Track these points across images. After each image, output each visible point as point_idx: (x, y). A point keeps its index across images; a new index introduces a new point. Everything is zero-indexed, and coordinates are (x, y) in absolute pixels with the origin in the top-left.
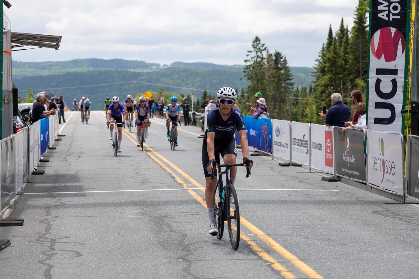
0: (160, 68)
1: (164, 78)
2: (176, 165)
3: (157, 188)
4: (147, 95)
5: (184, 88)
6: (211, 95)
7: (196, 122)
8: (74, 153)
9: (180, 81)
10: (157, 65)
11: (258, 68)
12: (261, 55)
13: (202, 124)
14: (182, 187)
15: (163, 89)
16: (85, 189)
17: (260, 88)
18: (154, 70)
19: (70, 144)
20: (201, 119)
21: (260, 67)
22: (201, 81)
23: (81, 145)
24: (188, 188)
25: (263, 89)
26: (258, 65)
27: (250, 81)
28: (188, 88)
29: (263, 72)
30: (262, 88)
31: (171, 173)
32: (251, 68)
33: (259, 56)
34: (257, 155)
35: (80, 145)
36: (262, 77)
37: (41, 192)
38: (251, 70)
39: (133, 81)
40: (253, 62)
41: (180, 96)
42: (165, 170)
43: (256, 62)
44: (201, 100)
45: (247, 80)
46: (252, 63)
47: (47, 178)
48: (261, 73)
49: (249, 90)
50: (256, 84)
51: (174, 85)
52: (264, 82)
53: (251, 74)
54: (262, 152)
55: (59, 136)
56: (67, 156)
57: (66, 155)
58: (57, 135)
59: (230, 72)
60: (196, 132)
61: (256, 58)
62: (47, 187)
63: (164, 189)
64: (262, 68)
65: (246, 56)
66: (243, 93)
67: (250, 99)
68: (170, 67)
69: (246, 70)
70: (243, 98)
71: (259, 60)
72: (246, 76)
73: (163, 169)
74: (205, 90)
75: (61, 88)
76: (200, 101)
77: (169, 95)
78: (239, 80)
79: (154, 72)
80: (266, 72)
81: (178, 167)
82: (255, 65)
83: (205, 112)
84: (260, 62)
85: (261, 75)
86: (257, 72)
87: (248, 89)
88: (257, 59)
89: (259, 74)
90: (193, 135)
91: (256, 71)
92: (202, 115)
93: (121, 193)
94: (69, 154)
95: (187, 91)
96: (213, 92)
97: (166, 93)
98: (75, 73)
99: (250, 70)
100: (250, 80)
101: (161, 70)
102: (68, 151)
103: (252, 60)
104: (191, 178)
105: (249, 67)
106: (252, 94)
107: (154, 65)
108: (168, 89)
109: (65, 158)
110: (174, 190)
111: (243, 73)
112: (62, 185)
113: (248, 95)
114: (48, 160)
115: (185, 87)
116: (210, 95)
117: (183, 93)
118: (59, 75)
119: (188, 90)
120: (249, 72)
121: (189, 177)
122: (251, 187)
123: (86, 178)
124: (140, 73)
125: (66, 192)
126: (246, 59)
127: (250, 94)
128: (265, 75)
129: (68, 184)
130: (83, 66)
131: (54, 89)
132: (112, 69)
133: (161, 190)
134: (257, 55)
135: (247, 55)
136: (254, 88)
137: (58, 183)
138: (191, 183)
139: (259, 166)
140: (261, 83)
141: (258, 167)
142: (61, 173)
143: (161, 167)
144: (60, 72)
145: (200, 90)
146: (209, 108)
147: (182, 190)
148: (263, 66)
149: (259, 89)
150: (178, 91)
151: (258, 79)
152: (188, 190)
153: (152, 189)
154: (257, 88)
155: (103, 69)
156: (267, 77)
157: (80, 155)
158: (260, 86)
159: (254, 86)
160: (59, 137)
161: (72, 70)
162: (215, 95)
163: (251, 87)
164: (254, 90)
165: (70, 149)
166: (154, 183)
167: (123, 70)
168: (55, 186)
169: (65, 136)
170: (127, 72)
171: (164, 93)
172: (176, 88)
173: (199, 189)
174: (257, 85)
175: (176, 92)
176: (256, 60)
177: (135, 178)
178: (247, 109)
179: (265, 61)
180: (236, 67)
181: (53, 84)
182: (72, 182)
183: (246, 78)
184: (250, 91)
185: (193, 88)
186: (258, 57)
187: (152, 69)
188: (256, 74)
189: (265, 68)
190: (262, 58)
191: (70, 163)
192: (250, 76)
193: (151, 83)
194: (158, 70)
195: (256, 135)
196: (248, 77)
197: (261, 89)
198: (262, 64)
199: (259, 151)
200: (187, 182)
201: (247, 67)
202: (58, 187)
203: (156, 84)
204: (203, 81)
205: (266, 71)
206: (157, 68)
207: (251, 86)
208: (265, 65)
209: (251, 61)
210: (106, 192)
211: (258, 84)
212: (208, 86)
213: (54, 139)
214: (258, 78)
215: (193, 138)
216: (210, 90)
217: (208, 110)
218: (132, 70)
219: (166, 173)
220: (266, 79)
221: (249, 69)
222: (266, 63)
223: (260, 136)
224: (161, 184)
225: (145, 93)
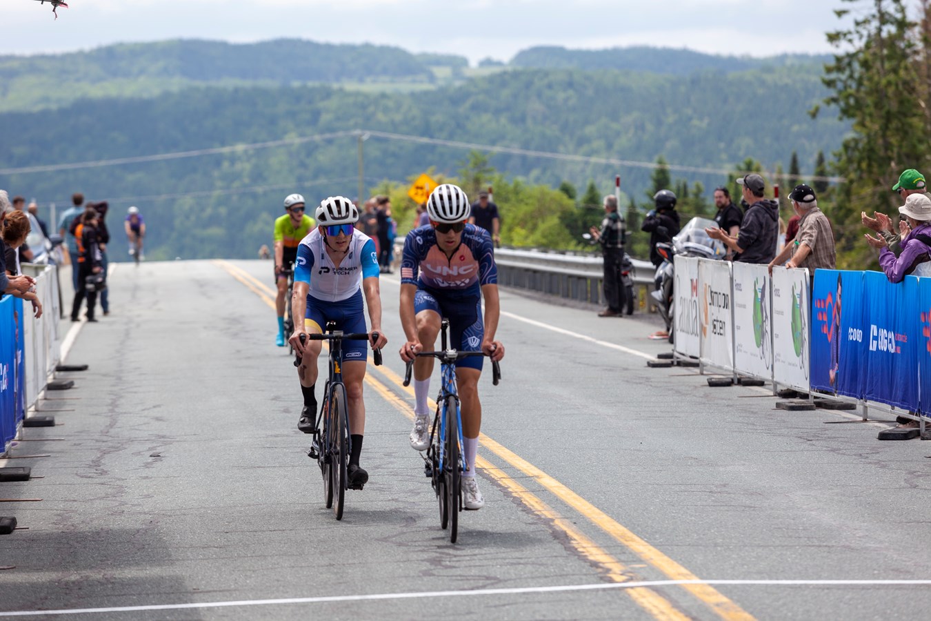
0: (467, 73)
1: (485, 118)
2: (565, 484)
3: (495, 581)
4: (420, 192)
5: (570, 157)
6: (685, 187)
7: (635, 301)
8: (131, 440)
9: (552, 131)
10: (457, 63)
11: (887, 65)
12: (896, 10)
13: (663, 308)
14: (605, 576)
15: (484, 163)
16: (196, 591)
17: (895, 150)
18: (441, 83)
19: (110, 401)
20: (658, 288)
21: (894, 63)
22: (641, 127)
23: (159, 406)
24: (631, 579)
25: (908, 156)
26: (885, 52)
27: (853, 121)
28: (589, 154)
29: (905, 83)
30: (904, 150)
31: (550, 517)
32: (856, 66)
33: (890, 15)
34: (906, 437)
35: (154, 407)
36: (901, 102)
37: (10, 610)
38: (856, 75)
39: (357, 132)
40: (864, 40)
41: (557, 193)
42: (525, 506)
43: (876, 41)
44: (645, 207)
45: (841, 119)
46: (859, 44)
47: (28, 547)
48: (897, 85)
49: (850, 161)
50: (880, 133)
51: (526, 146)
52: (911, 126)
53: (858, 90)
54: (927, 423)
55: (60, 369)
56: (105, 453)
57: (98, 449)
58: (53, 367)
59: (763, 83)
60: (637, 341)
61: (875, 24)
62: (34, 587)
63: (529, 586)
64: (903, 65)
65: (835, 17)
66: (821, 173)
67: (854, 198)
68: (510, 69)
69: (833, 76)
70: (822, 195)
71: (889, 32)
72: (834, 100)
73: (513, 502)
74: (660, 162)
75: (50, 168)
76: (639, 210)
77: (511, 186)
78: (809, 118)
79: (442, 90)
80: (918, 80)
81: (579, 495)
82: (875, 54)
83: (676, 256)
84: (892, 40)
85: (898, 93)
86: (884, 81)
87: (844, 158)
88: (880, 30)
89: (891, 91)
90: (625, 353)
91: (876, 78)
92: (660, 272)
93: (347, 605)
94: (110, 444)
95: (583, 171)
96: (692, 169)
97: (500, 181)
98: (110, 105)
99: (851, 77)
100: (853, 116)
101: (471, 80)
102: (105, 433)
103: (858, 32)
104: (635, 537)
105: (846, 60)
106: (861, 178)
107: (439, 61)
108: (503, 160)
109: (96, 464)
110: (573, 591)
111: (824, 88)
112: (95, 575)
113: (846, 181)
114: (26, 472)
115: (575, 152)
116: (681, 185)
117: (565, 179)
118: (45, 114)
119: (587, 163)
120: (850, 82)
121: (630, 534)
122: (899, 572)
123: (191, 546)
124: (384, 96)
125: (115, 605)
126: (832, 31)
127: (853, 176)
128: (914, 96)
129: (119, 571)
130: (142, 72)
131: (27, 170)
132: (265, 83)
133: (517, 594)
134: (880, 11)
135: (840, 13)
136: (870, 151)
137: (78, 568)
138: (640, 561)
139: (921, 482)
140: (897, 130)
141: (916, 487)
142: (84, 528)
143: (506, 492)
144: (46, 99)
145: (637, 164)
146: (688, 239)
147: (604, 590)
148: (904, 56)
149: (889, 153)
150: (544, 170)
151: (888, 113)
152: (630, 591)
153: (478, 588)
154: (882, 153)
155: (228, 83)
156: (923, 104)
157: (159, 450)
158: (894, 140)
159: (869, 142)
160: (62, 373)
161: (97, 91)
162: (703, 186)
163: (856, 148)
164: (869, 158)
165: (111, 426)
166: (485, 562)
167: (310, 84)
168: (67, 583)
169: (83, 368)
170: (327, 94)
171: (489, 181)
172: (538, 160)
173: (675, 586)
174: (884, 136)
175: (535, 173)
176: (873, 31)
177: (400, 544)
178: (843, 241)
179: (914, 35)
180: (788, 62)
181: (19, 151)
182: (137, 564)
183: (833, 106)
184: (855, 165)
185: (608, 158)
186: (883, 18)
187: (432, 78)
188: (878, 92)
189: (916, 63)
190: (903, 25)
191: (118, 482)
192: (852, 101)
193: (431, 137)
194: (458, 84)
195: (899, 352)
196: (842, 104)
197: (899, 156)
198: (903, 50)
199: (915, 418)
200: (623, 557)
201: (841, 63)
202: (78, 585)
203: (450, 144)
204: (650, 127)
205: (920, 76)
206: (457, 75)
207: (856, 141)
208: (916, 53)
209: (855, 37)
210: (285, 605)
211: (889, 133)
212: (672, 144)
213: (45, 384)
214: (886, 108)
215: (626, 369)
216: (681, 164)
217: (687, 248)
218: (350, 86)
219: (530, 518)
220: (920, 112)
221: (847, 72)
222: (920, 45)
223: (918, 357)
224: (512, 564)
225: (411, 182)
